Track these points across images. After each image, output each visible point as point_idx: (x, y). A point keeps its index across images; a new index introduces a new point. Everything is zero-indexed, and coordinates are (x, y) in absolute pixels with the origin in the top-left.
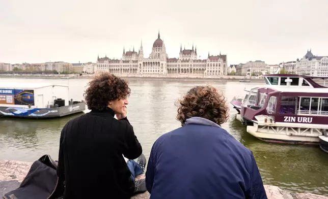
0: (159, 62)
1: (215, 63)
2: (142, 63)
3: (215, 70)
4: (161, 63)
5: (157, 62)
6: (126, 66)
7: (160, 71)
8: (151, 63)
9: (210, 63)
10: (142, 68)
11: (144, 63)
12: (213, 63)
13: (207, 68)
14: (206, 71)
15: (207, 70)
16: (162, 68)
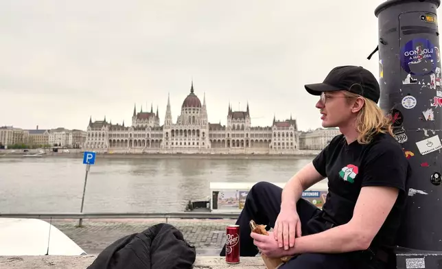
0: (198, 131)
1: (285, 131)
2: (169, 131)
3: (285, 142)
4: (201, 131)
5: (196, 129)
6: (139, 135)
7: (200, 143)
8: (185, 131)
9: (277, 132)
10: (170, 139)
11: (173, 131)
12: (281, 132)
13: (273, 139)
14: (272, 144)
15: (273, 141)
16: (203, 139)
